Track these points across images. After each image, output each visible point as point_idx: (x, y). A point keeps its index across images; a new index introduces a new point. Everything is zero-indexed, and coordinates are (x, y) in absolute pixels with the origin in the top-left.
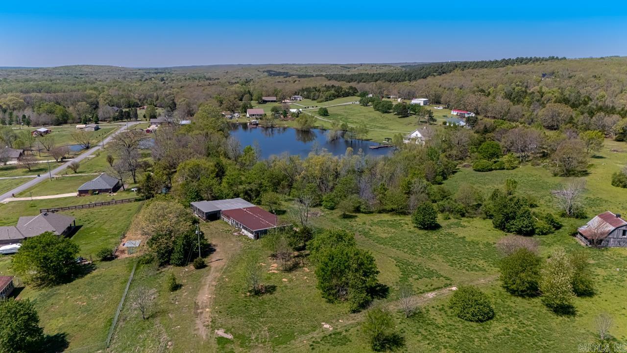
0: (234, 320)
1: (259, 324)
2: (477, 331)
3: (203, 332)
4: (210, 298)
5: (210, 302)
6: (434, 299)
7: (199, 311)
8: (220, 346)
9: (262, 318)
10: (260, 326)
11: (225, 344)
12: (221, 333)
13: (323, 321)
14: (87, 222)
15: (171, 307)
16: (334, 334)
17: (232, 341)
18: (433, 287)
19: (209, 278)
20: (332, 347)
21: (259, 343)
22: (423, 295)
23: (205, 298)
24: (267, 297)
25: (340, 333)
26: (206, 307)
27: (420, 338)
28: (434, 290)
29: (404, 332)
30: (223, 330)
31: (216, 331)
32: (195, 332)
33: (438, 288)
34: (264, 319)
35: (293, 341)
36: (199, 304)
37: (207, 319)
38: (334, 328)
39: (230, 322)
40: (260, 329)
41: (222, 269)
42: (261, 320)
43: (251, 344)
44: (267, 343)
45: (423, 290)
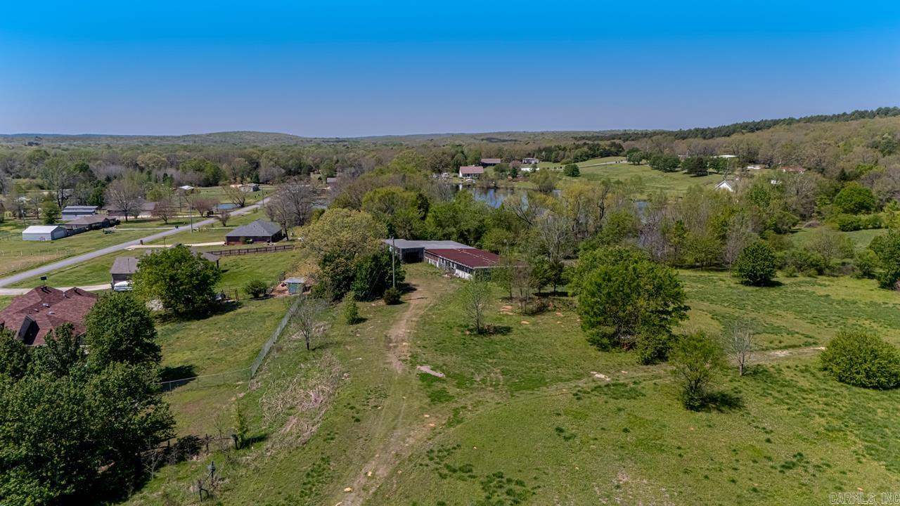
0: (445, 357)
1: (487, 365)
2: (878, 400)
3: (398, 368)
4: (410, 333)
5: (409, 337)
6: (787, 358)
7: (391, 345)
8: (425, 383)
9: (491, 358)
10: (488, 368)
11: (432, 382)
12: (426, 369)
13: (594, 370)
14: (235, 267)
15: (348, 339)
16: (614, 385)
17: (444, 380)
18: (783, 345)
19: (407, 314)
20: (611, 399)
21: (487, 386)
22: (767, 352)
23: (401, 332)
24: (497, 337)
25: (624, 385)
26: (403, 341)
27: (770, 400)
28: (786, 347)
29: (740, 392)
30: (429, 366)
31: (418, 367)
32: (386, 366)
33: (794, 346)
34: (495, 360)
35: (545, 388)
36: (393, 337)
37: (405, 354)
38: (613, 379)
39: (440, 359)
40: (488, 371)
41: (426, 307)
42: (490, 361)
43: (475, 386)
44: (500, 387)
45: (767, 347)
